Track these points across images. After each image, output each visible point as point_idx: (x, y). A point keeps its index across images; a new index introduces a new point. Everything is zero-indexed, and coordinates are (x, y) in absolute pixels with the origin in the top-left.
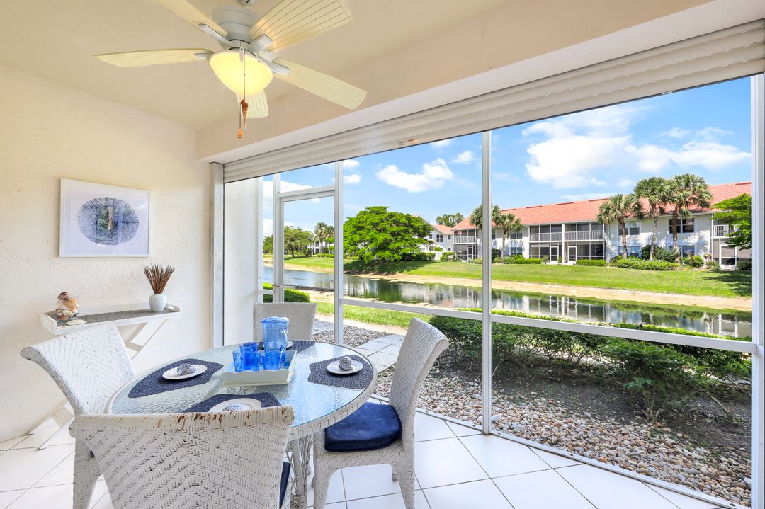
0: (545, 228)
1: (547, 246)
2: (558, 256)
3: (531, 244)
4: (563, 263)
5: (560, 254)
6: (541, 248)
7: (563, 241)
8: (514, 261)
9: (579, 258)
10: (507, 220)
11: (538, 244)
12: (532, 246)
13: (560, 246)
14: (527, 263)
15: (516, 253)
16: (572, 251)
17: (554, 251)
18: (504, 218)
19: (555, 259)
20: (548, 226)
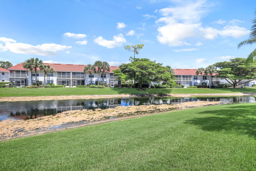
0: (64, 73)
1: (65, 80)
2: (69, 84)
3: (57, 79)
4: (71, 86)
5: (70, 83)
6: (62, 81)
7: (71, 78)
8: (50, 86)
9: (77, 85)
10: (47, 68)
11: (61, 79)
12: (58, 80)
13: (70, 81)
14: (56, 87)
15: (50, 83)
16: (74, 82)
17: (68, 82)
18: (45, 67)
19: (68, 85)
20: (65, 72)
